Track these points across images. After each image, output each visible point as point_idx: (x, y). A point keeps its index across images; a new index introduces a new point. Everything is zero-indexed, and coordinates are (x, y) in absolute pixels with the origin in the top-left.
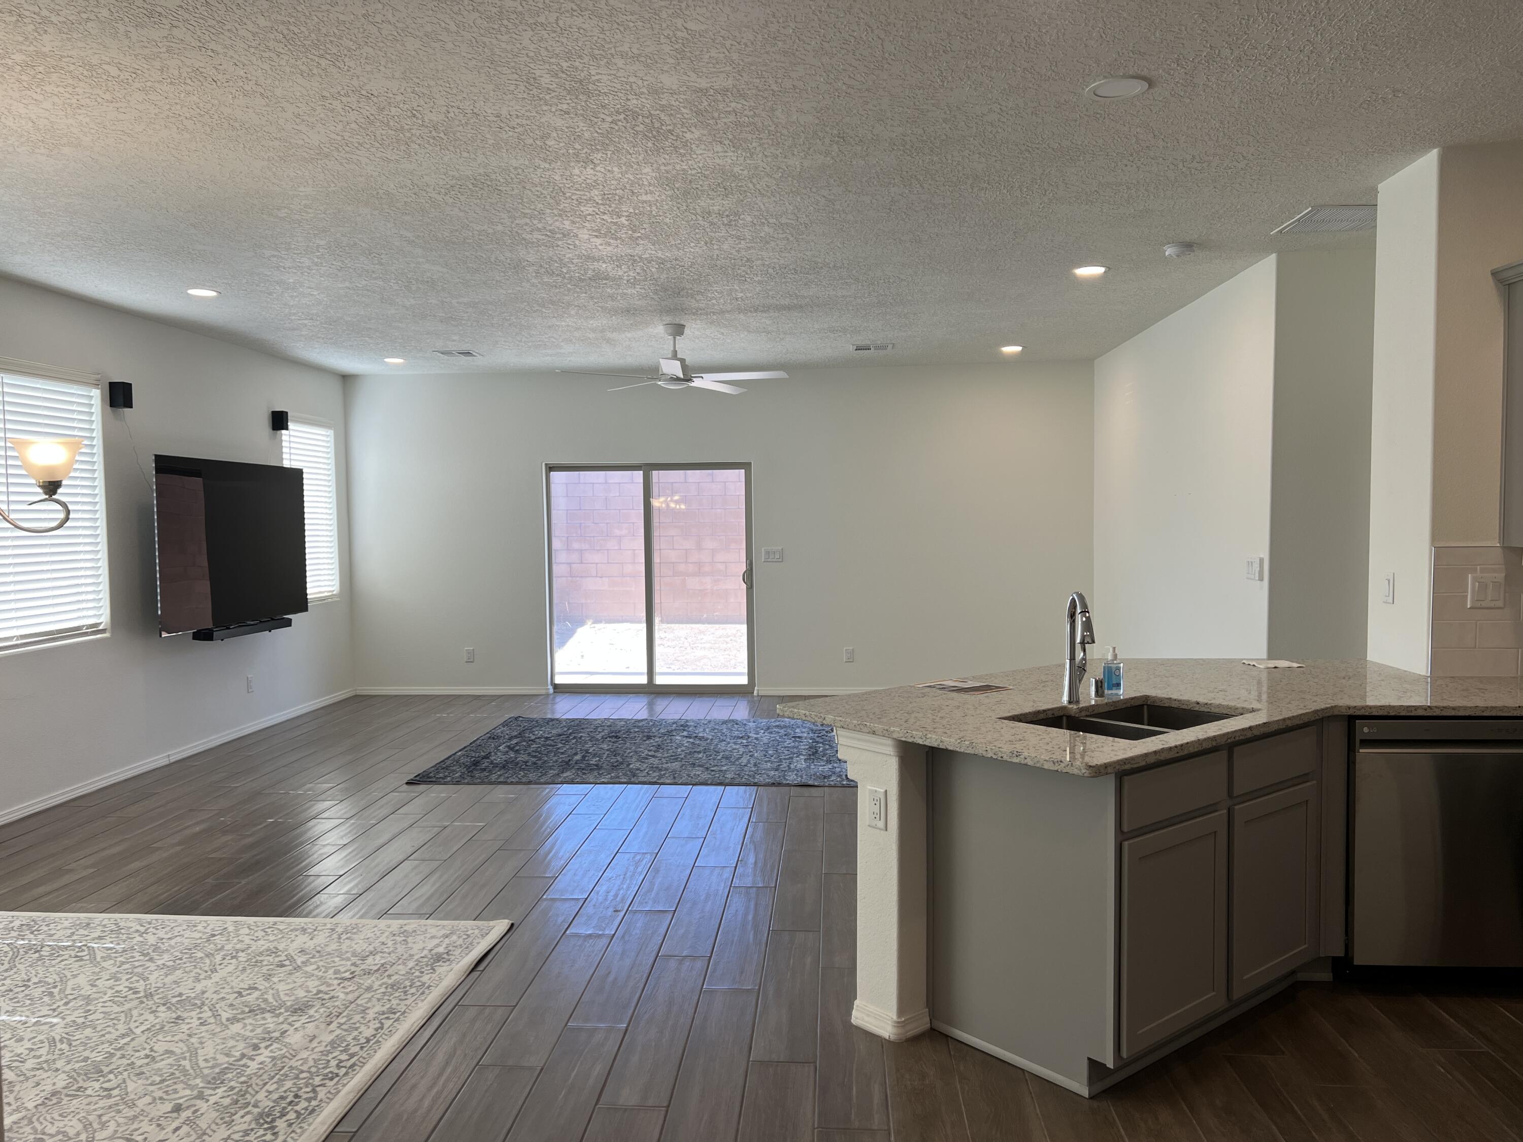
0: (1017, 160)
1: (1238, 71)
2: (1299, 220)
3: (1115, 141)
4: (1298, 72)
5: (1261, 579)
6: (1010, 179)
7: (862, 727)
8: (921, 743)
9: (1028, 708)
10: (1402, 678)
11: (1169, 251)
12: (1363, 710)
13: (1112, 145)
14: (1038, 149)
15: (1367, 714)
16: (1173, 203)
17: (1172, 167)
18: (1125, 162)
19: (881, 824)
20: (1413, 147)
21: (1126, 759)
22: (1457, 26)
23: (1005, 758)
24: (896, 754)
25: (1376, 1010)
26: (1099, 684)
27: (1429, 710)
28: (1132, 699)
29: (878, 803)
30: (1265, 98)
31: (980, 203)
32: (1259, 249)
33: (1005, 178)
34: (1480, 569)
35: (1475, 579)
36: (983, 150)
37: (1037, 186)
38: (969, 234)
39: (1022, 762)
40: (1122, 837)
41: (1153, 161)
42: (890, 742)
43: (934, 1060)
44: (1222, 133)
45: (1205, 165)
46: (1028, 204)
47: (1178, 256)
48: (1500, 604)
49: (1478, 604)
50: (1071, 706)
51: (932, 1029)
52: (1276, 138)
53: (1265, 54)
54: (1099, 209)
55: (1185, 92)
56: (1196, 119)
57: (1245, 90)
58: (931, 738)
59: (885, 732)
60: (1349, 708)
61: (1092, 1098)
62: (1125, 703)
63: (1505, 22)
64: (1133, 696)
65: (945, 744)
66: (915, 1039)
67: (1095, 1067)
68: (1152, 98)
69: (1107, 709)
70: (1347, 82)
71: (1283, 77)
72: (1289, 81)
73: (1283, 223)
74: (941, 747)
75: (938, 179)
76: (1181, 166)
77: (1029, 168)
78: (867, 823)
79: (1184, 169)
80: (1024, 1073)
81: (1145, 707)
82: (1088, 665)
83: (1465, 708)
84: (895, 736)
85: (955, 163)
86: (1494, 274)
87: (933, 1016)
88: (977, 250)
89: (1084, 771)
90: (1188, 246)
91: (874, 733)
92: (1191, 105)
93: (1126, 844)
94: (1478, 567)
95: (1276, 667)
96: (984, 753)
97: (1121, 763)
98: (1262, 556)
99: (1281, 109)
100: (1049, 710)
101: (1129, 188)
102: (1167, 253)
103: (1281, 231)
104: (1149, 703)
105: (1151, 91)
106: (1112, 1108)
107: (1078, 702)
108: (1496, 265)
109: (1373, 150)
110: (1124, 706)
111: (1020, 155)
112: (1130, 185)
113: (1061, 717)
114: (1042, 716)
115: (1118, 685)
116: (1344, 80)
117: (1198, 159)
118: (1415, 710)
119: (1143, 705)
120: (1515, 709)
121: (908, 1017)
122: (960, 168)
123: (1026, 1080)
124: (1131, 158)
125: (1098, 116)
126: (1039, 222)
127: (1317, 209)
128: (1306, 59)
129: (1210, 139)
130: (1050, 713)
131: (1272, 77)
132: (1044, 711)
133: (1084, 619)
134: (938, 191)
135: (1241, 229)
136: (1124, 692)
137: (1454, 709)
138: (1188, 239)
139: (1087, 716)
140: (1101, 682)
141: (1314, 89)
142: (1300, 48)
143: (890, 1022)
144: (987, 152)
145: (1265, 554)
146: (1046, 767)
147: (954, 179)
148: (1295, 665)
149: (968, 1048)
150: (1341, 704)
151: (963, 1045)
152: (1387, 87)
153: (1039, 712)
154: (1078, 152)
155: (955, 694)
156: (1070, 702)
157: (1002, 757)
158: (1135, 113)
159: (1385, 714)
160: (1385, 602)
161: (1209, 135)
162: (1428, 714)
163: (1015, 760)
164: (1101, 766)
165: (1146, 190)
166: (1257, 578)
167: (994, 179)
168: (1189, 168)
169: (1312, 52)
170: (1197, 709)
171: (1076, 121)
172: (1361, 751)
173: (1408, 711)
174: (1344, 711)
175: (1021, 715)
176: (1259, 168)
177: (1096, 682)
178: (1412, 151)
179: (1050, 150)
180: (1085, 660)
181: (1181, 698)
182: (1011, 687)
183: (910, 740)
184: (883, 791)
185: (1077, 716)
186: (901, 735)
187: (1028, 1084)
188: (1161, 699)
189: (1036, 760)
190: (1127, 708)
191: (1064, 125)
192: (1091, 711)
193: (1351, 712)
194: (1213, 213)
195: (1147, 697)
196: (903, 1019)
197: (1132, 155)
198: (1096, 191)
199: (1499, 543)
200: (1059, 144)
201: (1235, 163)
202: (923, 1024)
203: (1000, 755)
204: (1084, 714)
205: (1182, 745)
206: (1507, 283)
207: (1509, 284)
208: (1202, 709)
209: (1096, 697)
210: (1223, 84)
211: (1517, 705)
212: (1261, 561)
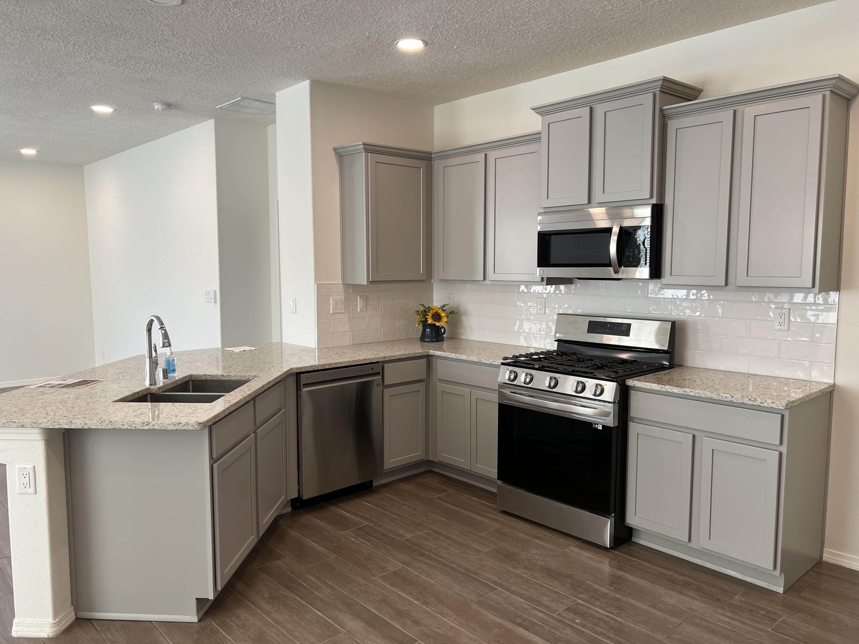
0: (78, 26)
1: (233, 10)
2: (232, 103)
3: (148, 31)
4: (263, 21)
5: (215, 302)
6: (69, 37)
7: (11, 424)
8: (68, 428)
9: (127, 393)
10: (306, 350)
11: (157, 106)
12: (304, 369)
13: (145, 33)
14: (96, 22)
15: (305, 371)
16: (169, 78)
17: (176, 55)
18: (150, 45)
19: (32, 490)
20: (299, 77)
21: (216, 415)
22: (342, 19)
23: (138, 427)
24: (43, 438)
25: (315, 519)
26: (165, 371)
27: (331, 365)
28: (184, 378)
29: (27, 477)
30: (241, 30)
31: (41, 49)
32: (205, 115)
33: (66, 35)
34: (335, 294)
35: (333, 299)
36: (56, 13)
37: (86, 47)
38: (24, 68)
39: (152, 428)
40: (213, 461)
41: (167, 50)
42: (37, 431)
43: (88, 639)
44: (211, 44)
45: (195, 60)
46: (75, 57)
47: (162, 110)
48: (343, 311)
49: (335, 312)
50: (152, 387)
51: (77, 619)
52: (238, 55)
53: (250, 5)
54: (122, 71)
55: (201, 13)
56: (200, 31)
57: (232, 22)
58: (76, 423)
59: (33, 424)
60: (298, 369)
61: (199, 621)
62: (181, 381)
63: (361, 24)
64: (184, 376)
65: (88, 425)
66: (69, 630)
67: (200, 602)
68: (180, 10)
69: (173, 386)
70: (283, 33)
71: (254, 21)
72: (257, 24)
73: (224, 103)
74: (84, 428)
75: (14, 24)
76: (181, 57)
77: (85, 33)
78: (18, 493)
79: (183, 59)
80: (152, 623)
81: (190, 382)
82: (159, 359)
83: (344, 362)
84: (43, 426)
85: (32, 17)
86: (335, 149)
87: (77, 610)
88: (26, 80)
89: (196, 427)
90: (169, 106)
91: (23, 426)
92: (200, 22)
93: (215, 465)
94: (334, 293)
95: (244, 351)
96: (122, 427)
97: (214, 418)
98: (215, 289)
99: (246, 39)
100: (140, 391)
101: (146, 62)
102: (156, 108)
103: (221, 108)
104: (193, 379)
105: (182, 6)
106: (212, 622)
107: (155, 384)
108: (337, 145)
109: (281, 74)
110: (180, 383)
111: (82, 23)
112: (147, 61)
113: (146, 395)
114: (136, 396)
115: (174, 371)
116: (282, 32)
117: (192, 55)
118: (325, 366)
119: (189, 380)
120: (363, 360)
121: (60, 618)
122: (35, 21)
123: (156, 627)
124: (154, 44)
125: (144, 12)
126: (79, 71)
127: (243, 99)
128: (269, 14)
129: (204, 45)
130: (141, 393)
131: (249, 19)
132: (138, 392)
133: (163, 332)
134: (11, 33)
135: (201, 101)
136: (179, 375)
137: (340, 363)
138: (169, 102)
139: (163, 392)
140: (166, 370)
141: (267, 33)
142: (269, 7)
143: (48, 626)
144: (59, 14)
145: (217, 288)
146: (169, 428)
147: (27, 27)
148: (253, 348)
149: (109, 622)
150: (294, 367)
151: (104, 621)
152: (300, 42)
153: (135, 394)
154: (122, 32)
155: (65, 390)
156: (151, 385)
157: (135, 427)
158: (167, 17)
159: (313, 369)
160: (292, 312)
161: (204, 43)
162: (331, 367)
163: (146, 427)
164: (206, 422)
165: (156, 66)
166: (213, 302)
167: (57, 35)
168: (186, 59)
169: (274, 11)
170: (222, 379)
171: (128, 10)
172: (304, 390)
173: (322, 367)
174: (295, 370)
175: (125, 397)
176: (223, 69)
177: (163, 370)
178: (298, 79)
179: (104, 25)
180: (157, 357)
181: (211, 374)
182: (102, 380)
183: (57, 427)
184: (31, 466)
185: (157, 393)
186: (49, 424)
187: (158, 630)
188: (200, 376)
189: (161, 425)
190: (182, 383)
191: (119, 11)
192: (163, 388)
193: (298, 371)
194: (189, 89)
195: (191, 376)
196: (58, 620)
197: (155, 42)
198: (124, 59)
199: (342, 282)
200: (112, 22)
201: (212, 63)
202: (72, 617)
203: (134, 426)
204: (161, 391)
205: (238, 402)
206: (340, 155)
207: (341, 156)
208: (226, 379)
209: (163, 379)
210: (223, 15)
211: (364, 358)
212: (215, 292)
